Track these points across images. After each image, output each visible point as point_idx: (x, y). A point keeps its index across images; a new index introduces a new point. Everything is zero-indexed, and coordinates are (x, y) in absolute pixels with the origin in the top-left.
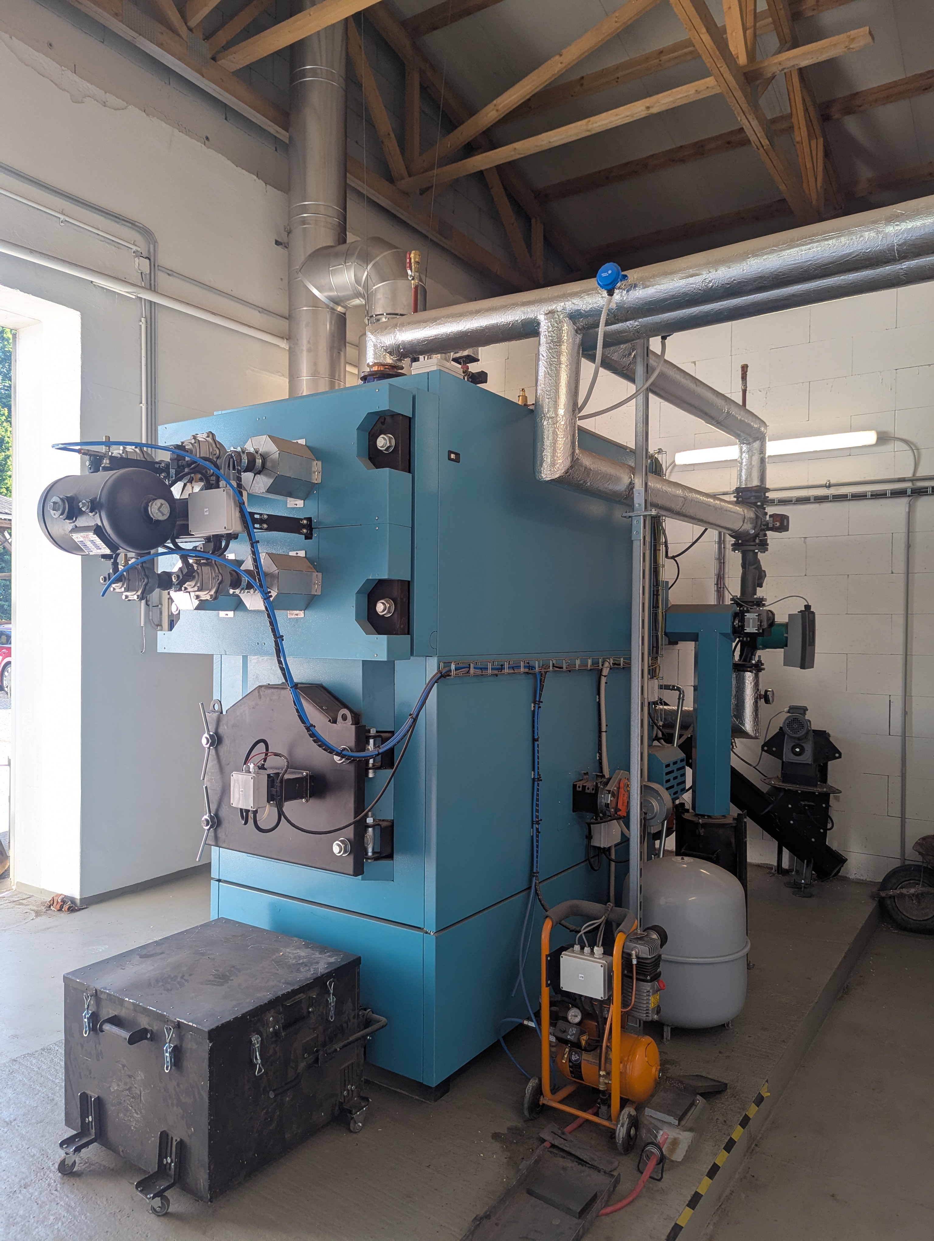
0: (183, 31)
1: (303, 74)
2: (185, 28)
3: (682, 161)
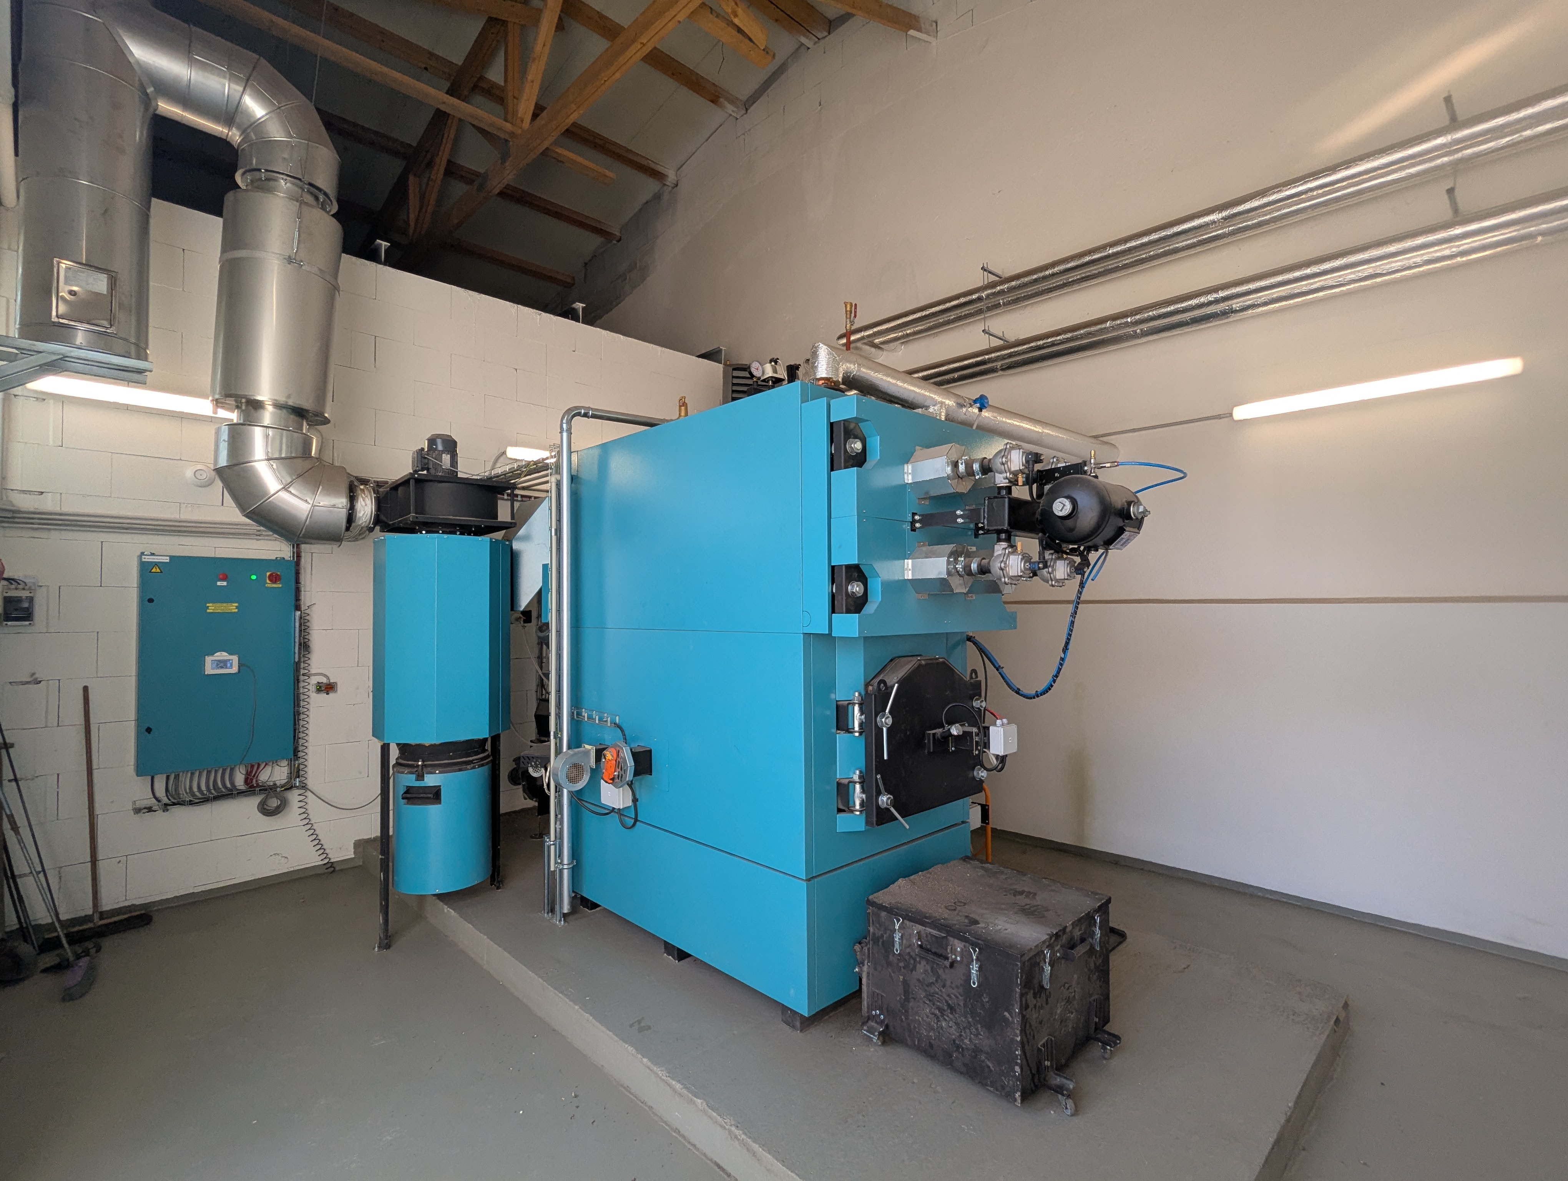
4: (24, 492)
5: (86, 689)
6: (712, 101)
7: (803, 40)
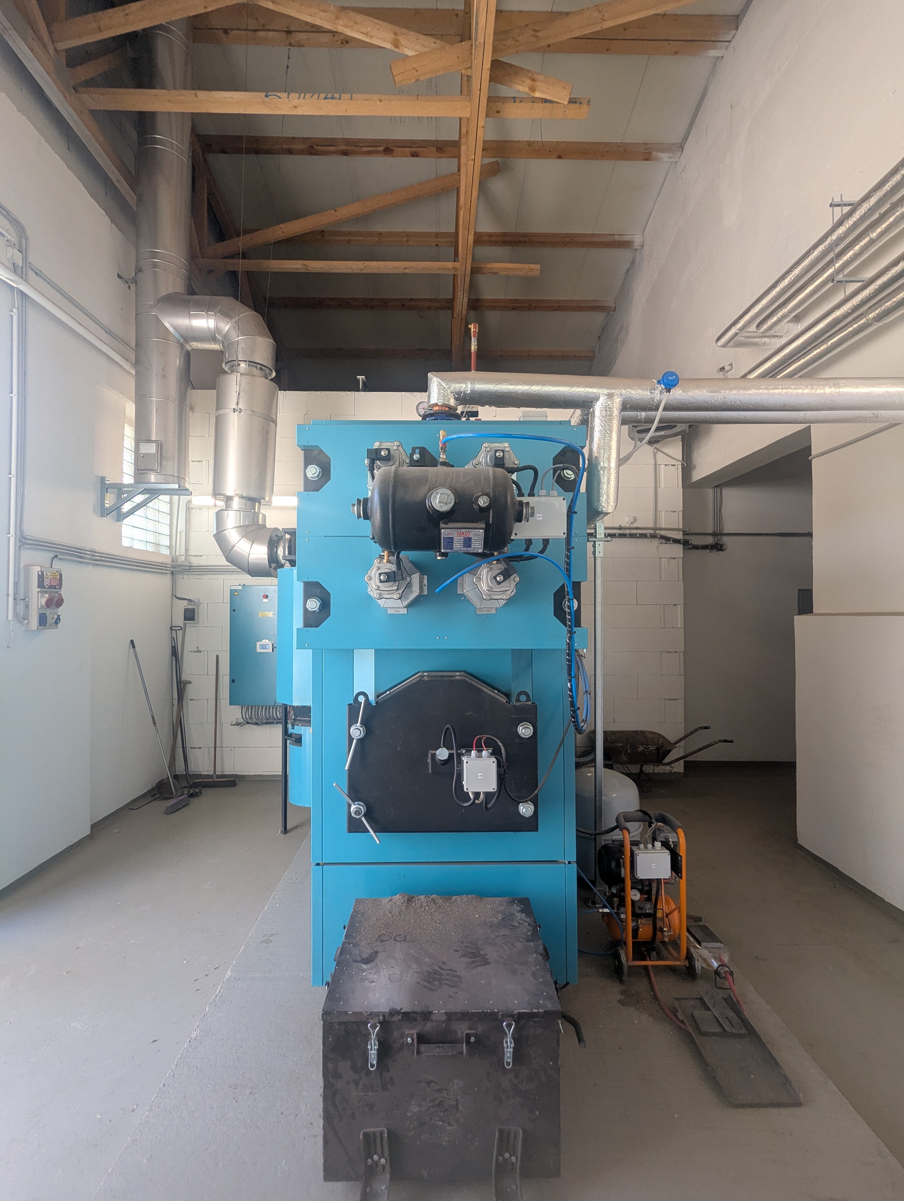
0: (52, 51)
1: (155, 141)
2: (52, 47)
3: (372, 307)
4: (195, 556)
5: (217, 656)
6: (646, 160)
7: (713, 53)
